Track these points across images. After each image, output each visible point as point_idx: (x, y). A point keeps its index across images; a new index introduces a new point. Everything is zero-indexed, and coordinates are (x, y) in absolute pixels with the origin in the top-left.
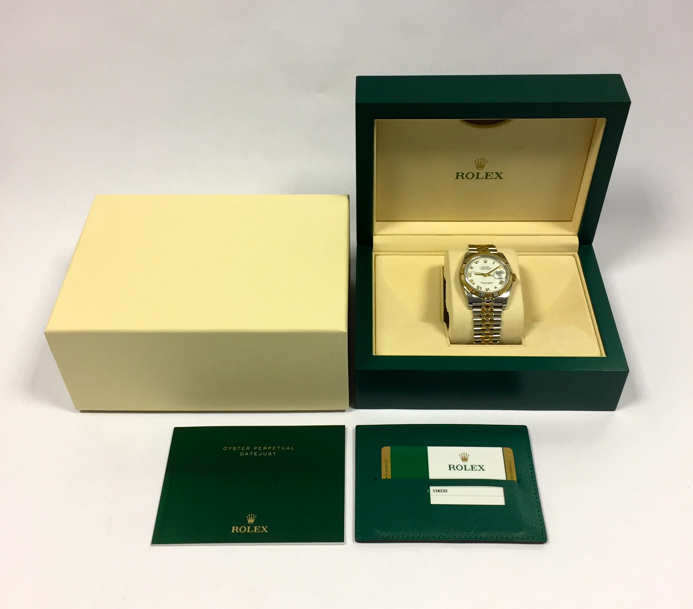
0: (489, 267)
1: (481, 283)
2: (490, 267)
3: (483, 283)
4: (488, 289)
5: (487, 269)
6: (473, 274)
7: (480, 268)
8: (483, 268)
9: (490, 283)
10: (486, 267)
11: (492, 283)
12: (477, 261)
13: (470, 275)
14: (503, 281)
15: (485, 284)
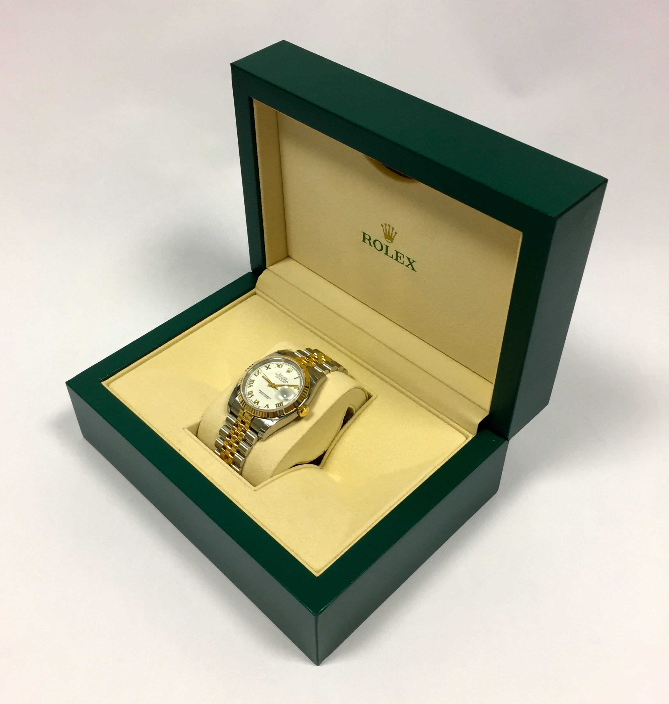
0: (286, 379)
1: (259, 390)
3: (261, 392)
4: (258, 402)
6: (260, 376)
7: (276, 374)
8: (278, 376)
9: (267, 397)
10: (284, 377)
11: (269, 398)
12: (280, 365)
13: (257, 374)
14: (283, 405)
15: (262, 394)
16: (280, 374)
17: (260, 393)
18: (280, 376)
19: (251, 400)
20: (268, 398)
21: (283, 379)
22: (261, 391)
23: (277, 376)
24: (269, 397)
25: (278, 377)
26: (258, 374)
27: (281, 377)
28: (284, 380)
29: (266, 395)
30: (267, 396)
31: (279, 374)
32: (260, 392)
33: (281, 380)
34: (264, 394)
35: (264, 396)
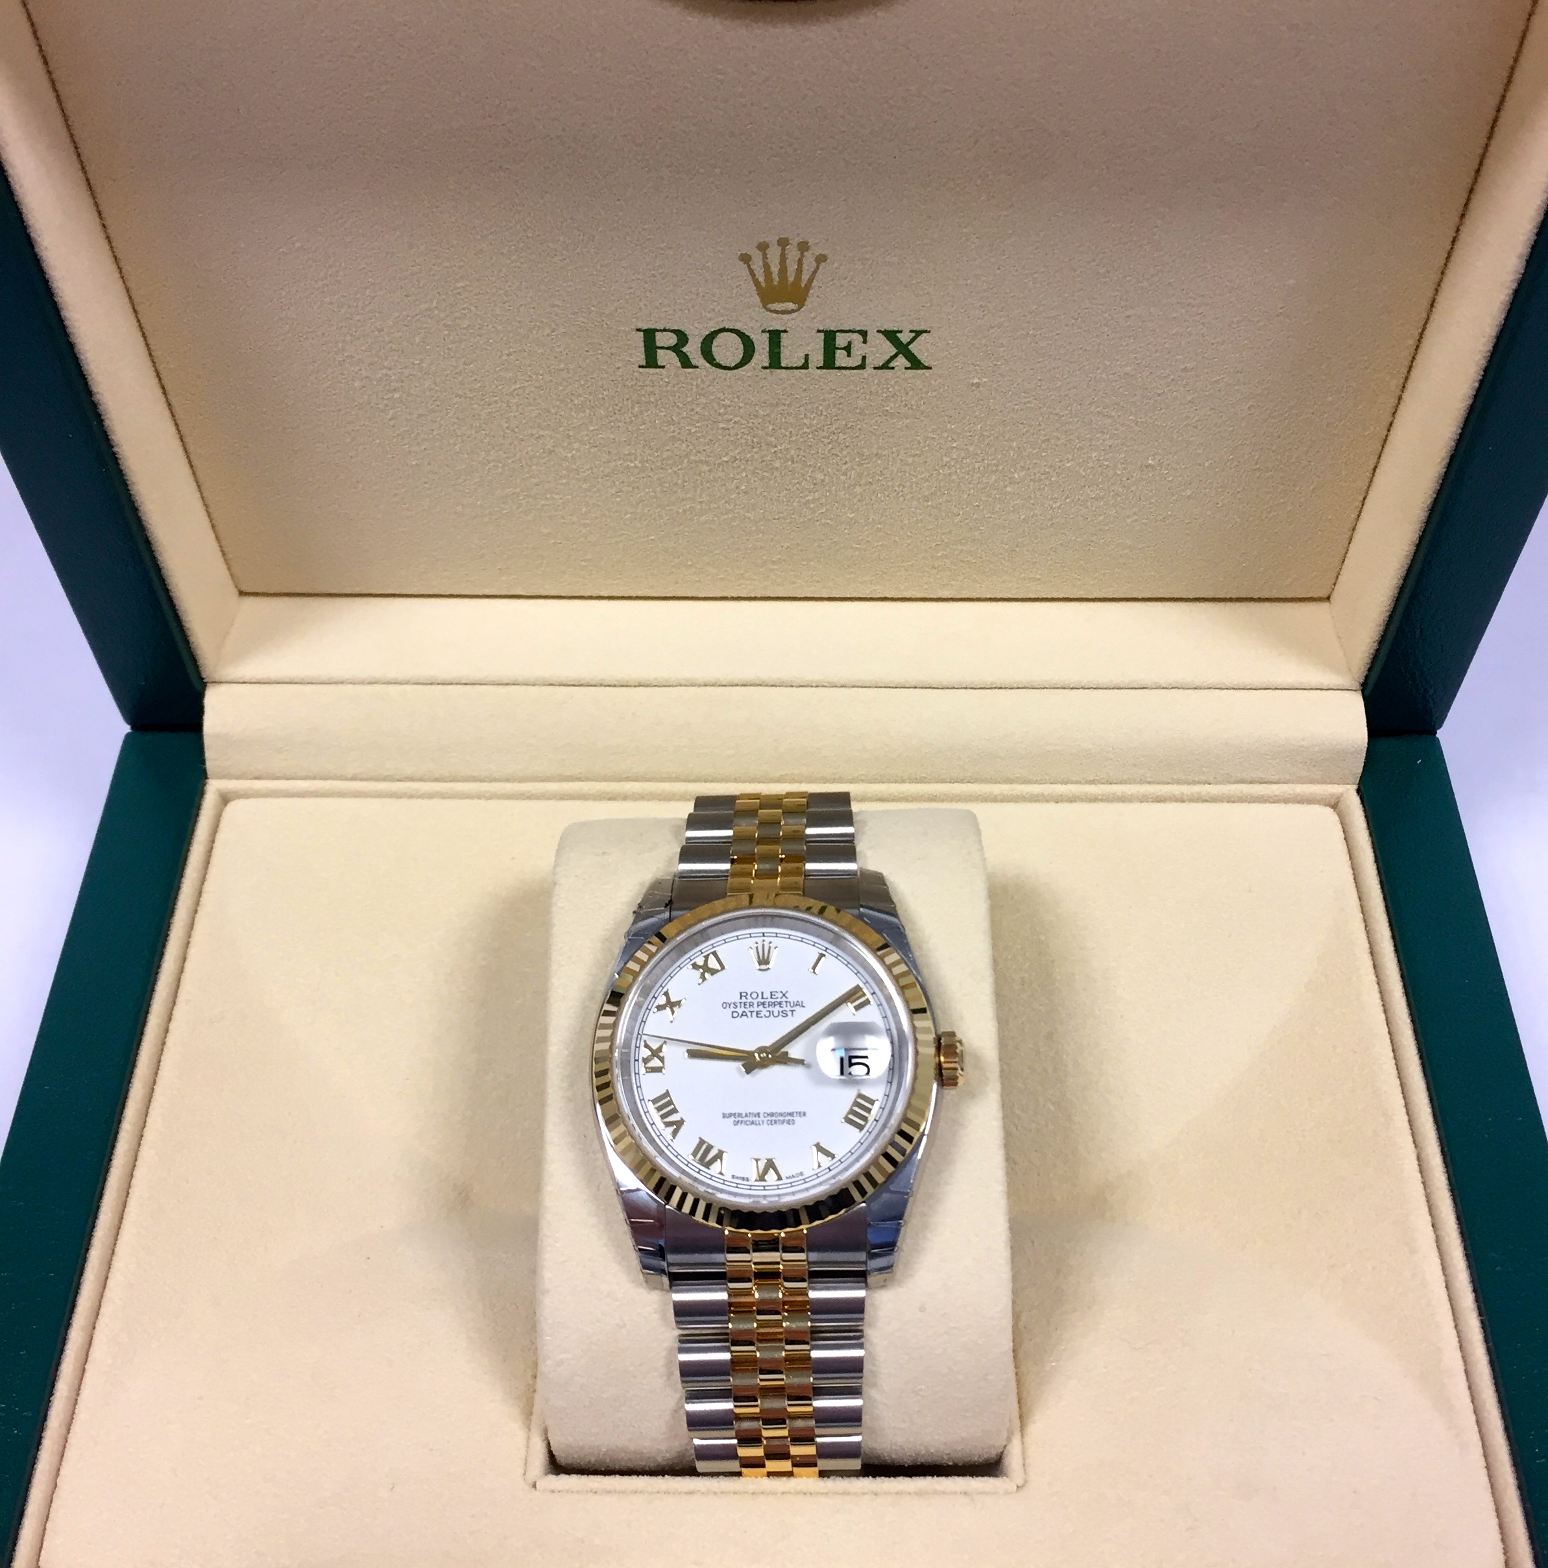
0: (784, 995)
1: (724, 1116)
2: (792, 998)
3: (739, 1118)
4: (770, 1164)
5: (771, 1013)
6: (673, 1057)
7: (726, 1005)
8: (744, 1006)
10: (768, 996)
11: (797, 1119)
12: (707, 957)
13: (656, 1063)
14: (872, 1102)
15: (753, 1123)
17: (741, 1126)
18: (750, 1000)
19: (733, 1177)
20: (789, 1118)
21: (774, 1004)
22: (740, 1115)
23: (740, 1011)
24: (791, 1114)
25: (744, 1014)
26: (662, 1059)
27: (755, 1002)
28: (781, 1005)
29: (772, 1115)
30: (781, 1114)
31: (737, 1000)
32: (736, 1123)
33: (776, 1014)
34: (757, 1119)
35: (769, 1122)
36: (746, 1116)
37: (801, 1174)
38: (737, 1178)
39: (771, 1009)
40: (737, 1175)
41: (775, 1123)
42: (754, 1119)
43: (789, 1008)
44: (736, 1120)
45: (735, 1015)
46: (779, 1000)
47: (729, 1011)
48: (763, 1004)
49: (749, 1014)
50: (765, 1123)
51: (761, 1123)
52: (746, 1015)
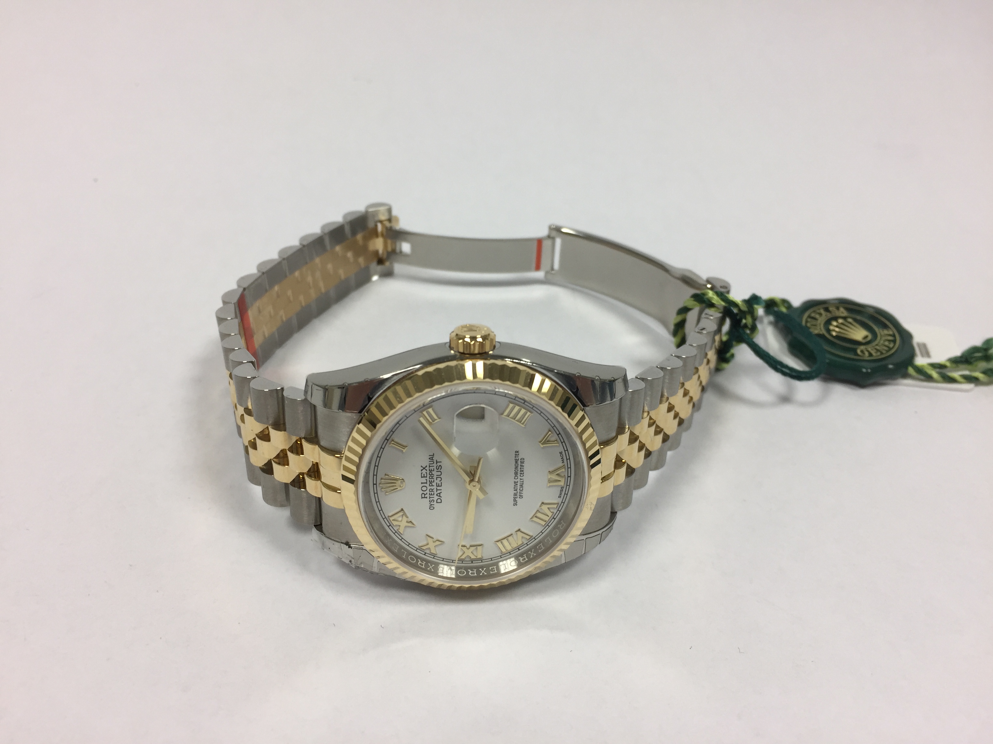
1: (515, 504)
5: (438, 476)
7: (431, 507)
10: (424, 480)
11: (520, 457)
15: (522, 486)
16: (424, 497)
17: (524, 493)
18: (428, 491)
19: (560, 497)
20: (519, 462)
21: (431, 476)
22: (515, 494)
23: (436, 498)
24: (516, 461)
25: (439, 495)
27: (429, 488)
28: (431, 471)
29: (516, 474)
30: (516, 468)
31: (428, 500)
32: (521, 497)
33: (439, 473)
34: (519, 483)
35: (522, 475)
36: (516, 490)
37: (561, 453)
38: (561, 494)
39: (435, 477)
40: (558, 495)
41: (522, 471)
42: (519, 485)
43: (435, 465)
44: (518, 496)
45: (439, 501)
46: (428, 472)
47: (436, 505)
48: (431, 482)
49: (439, 492)
50: (522, 478)
51: (522, 481)
52: (440, 493)
